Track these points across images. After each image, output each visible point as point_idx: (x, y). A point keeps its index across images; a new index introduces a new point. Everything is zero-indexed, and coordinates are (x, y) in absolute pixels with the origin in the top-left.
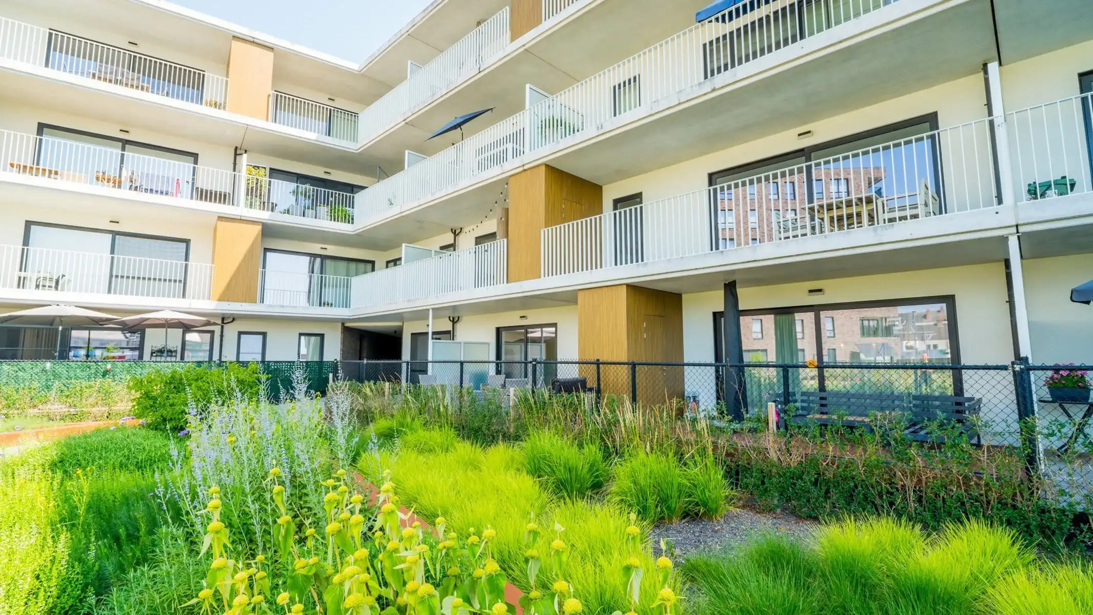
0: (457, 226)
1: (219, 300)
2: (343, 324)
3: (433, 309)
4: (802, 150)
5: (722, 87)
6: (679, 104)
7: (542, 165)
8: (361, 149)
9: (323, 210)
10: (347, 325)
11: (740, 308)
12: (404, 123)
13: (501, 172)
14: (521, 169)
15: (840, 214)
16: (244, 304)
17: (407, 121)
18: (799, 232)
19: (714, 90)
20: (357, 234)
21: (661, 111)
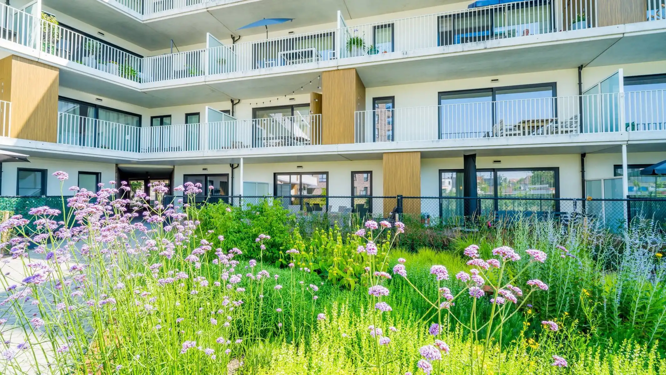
0: (236, 97)
1: (18, 137)
2: (117, 165)
3: (244, 158)
4: (492, 88)
5: (491, 48)
6: (463, 51)
7: (354, 68)
8: (149, 21)
9: (114, 66)
10: (121, 166)
11: (477, 168)
12: (206, 10)
13: (317, 67)
14: (336, 68)
15: (538, 125)
16: (45, 143)
17: (208, 9)
18: (517, 132)
19: (486, 48)
20: (144, 92)
21: (450, 53)
